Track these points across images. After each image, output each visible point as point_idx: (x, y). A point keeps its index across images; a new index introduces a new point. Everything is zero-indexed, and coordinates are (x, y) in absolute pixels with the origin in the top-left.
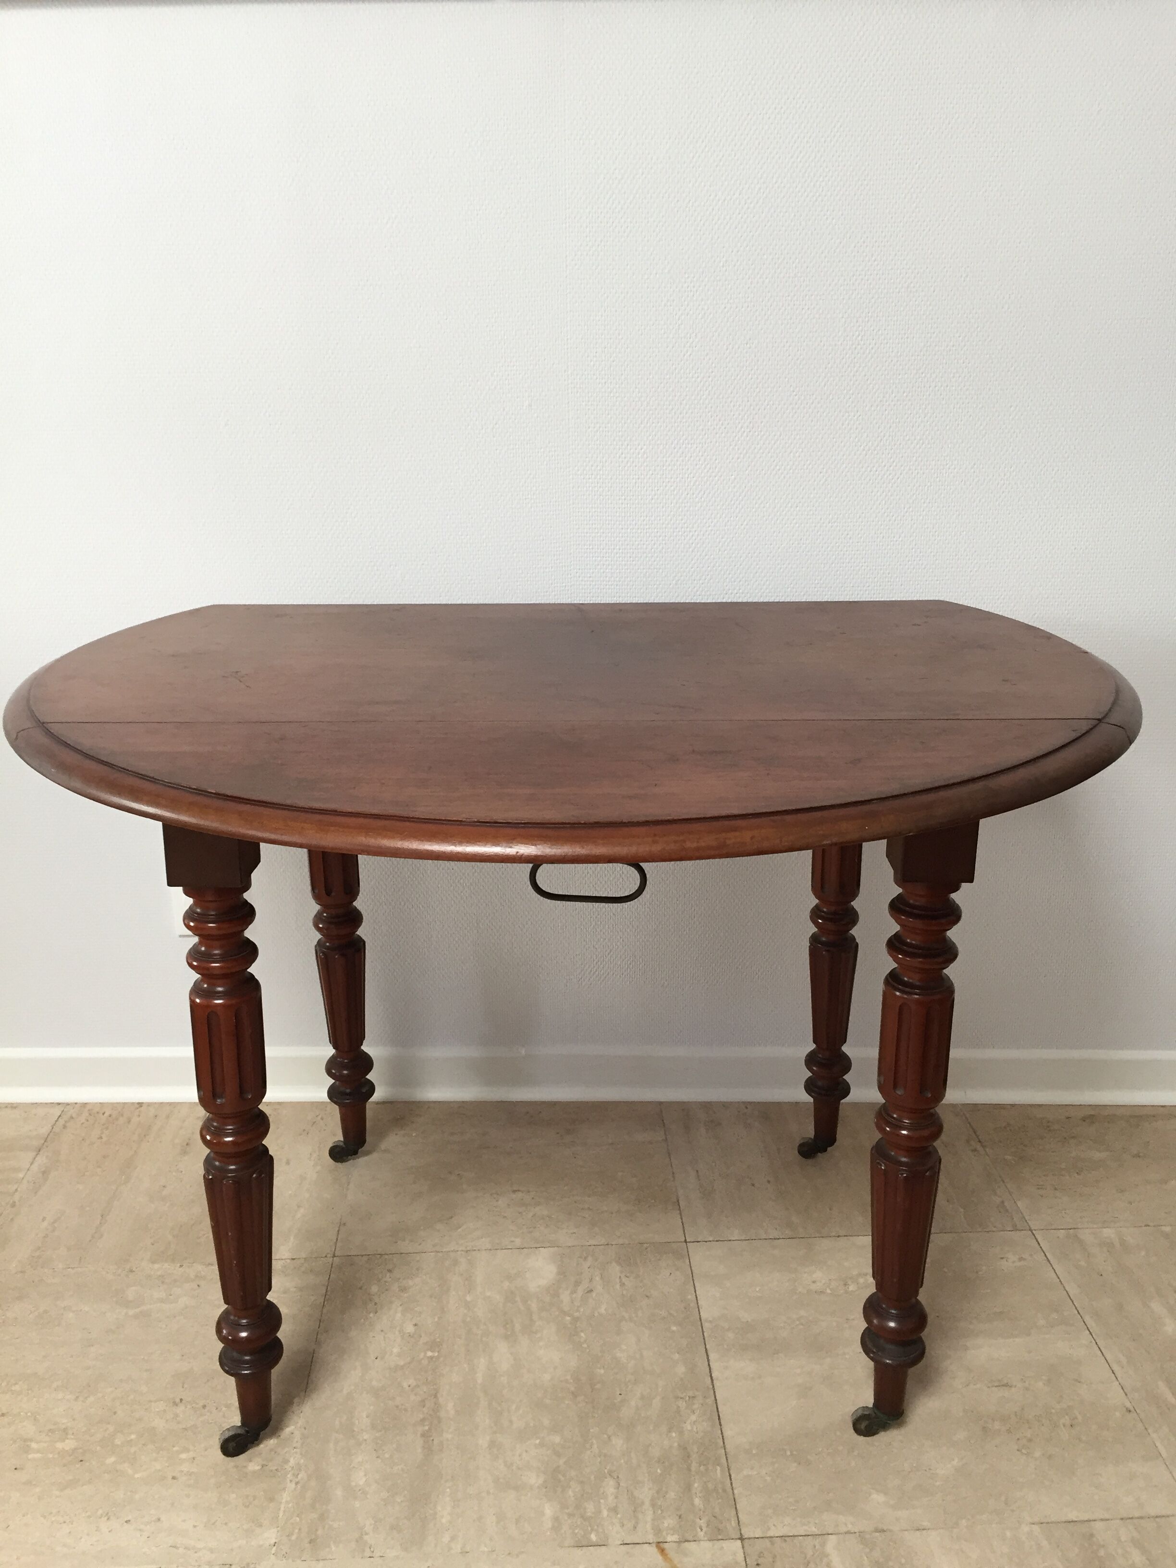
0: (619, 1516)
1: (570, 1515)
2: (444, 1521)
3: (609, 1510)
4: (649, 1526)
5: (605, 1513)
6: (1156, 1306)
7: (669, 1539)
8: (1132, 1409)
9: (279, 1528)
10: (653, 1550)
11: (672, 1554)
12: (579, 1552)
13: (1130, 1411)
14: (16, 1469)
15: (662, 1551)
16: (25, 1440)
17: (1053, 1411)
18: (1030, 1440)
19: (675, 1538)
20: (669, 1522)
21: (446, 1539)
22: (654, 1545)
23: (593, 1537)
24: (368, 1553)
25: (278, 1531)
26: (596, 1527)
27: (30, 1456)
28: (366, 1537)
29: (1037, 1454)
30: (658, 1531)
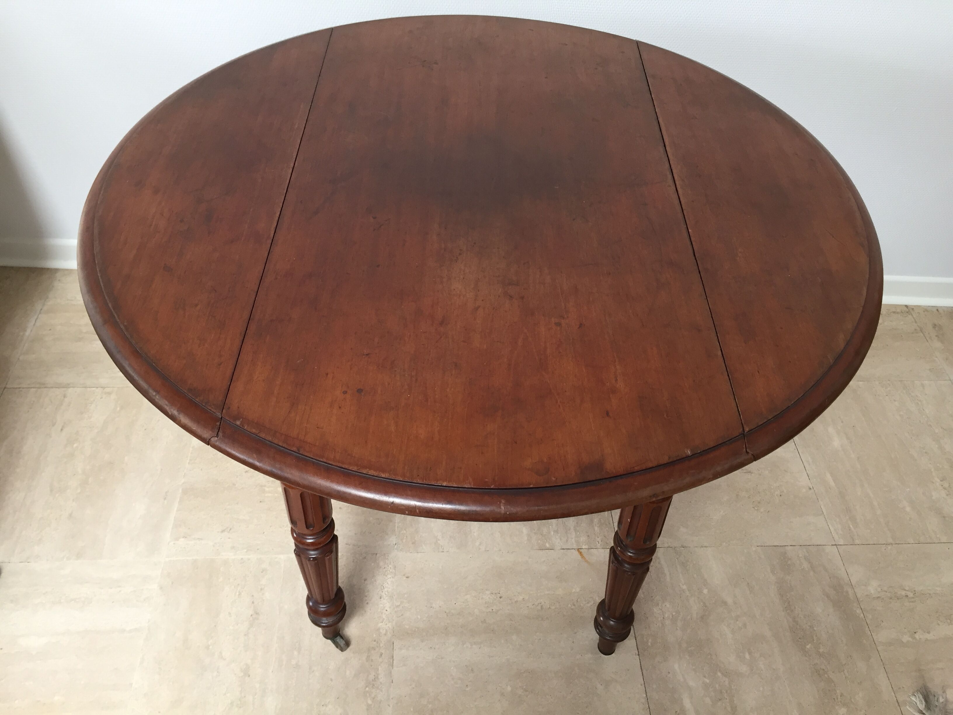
0: (559, 535)
1: (535, 533)
2: (475, 534)
3: (554, 531)
4: (573, 540)
5: (552, 533)
6: (831, 430)
7: (584, 547)
8: (812, 488)
9: (396, 536)
10: (576, 553)
11: (585, 555)
12: (541, 552)
13: (811, 489)
14: (260, 502)
15: (581, 553)
16: (262, 486)
17: (772, 487)
18: (759, 503)
19: (586, 547)
20: (583, 539)
21: (477, 544)
22: (576, 550)
23: (547, 545)
24: (441, 550)
25: (396, 537)
26: (548, 540)
27: (266, 495)
28: (439, 542)
29: (762, 510)
30: (578, 542)
